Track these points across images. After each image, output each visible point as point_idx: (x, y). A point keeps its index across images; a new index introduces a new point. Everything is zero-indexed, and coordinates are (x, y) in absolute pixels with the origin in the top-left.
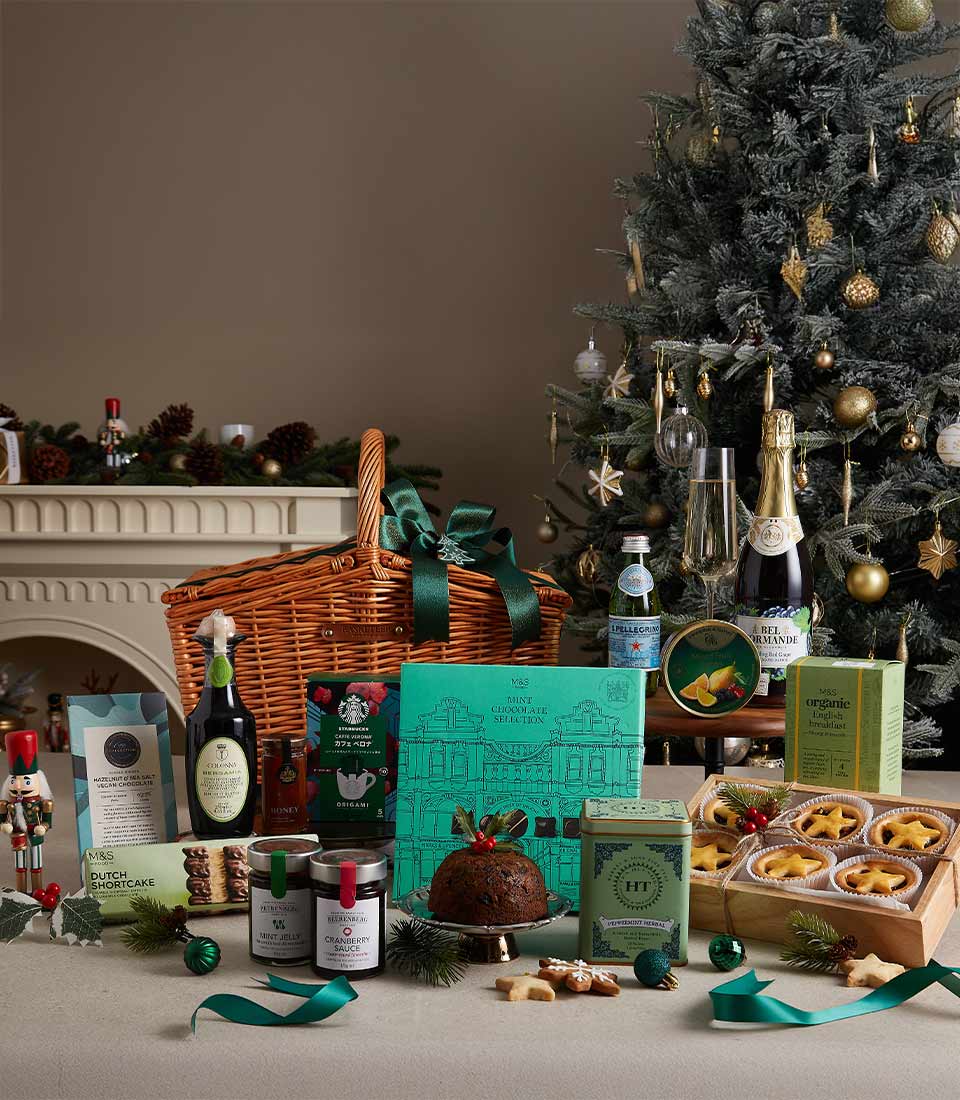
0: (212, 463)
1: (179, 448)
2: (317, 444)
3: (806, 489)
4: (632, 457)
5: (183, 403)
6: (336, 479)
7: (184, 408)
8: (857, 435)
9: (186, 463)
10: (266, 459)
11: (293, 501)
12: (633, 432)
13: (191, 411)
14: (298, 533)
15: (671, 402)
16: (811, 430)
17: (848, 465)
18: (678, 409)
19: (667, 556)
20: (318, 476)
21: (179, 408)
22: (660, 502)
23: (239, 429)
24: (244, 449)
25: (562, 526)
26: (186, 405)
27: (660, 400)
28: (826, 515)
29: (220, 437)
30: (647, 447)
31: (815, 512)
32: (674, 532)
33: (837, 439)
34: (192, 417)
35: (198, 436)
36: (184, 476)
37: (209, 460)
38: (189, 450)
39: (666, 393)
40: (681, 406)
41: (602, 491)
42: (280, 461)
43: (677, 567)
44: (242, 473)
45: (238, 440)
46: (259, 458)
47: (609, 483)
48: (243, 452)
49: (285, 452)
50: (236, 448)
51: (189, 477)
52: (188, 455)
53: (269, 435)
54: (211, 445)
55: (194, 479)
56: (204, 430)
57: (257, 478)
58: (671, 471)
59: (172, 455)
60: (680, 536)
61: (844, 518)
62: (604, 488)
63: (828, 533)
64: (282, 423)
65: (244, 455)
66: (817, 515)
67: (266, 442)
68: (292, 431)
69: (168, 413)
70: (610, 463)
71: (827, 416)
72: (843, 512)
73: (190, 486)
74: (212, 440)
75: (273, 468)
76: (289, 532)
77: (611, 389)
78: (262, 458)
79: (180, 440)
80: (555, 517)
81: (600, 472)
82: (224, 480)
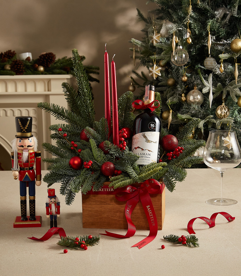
0: (20, 67)
2: (57, 59)
3: (223, 73)
4: (162, 63)
6: (64, 72)
8: (239, 55)
9: (11, 67)
10: (38, 65)
11: (49, 80)
12: (163, 55)
14: (52, 91)
15: (177, 45)
16: (224, 53)
17: (236, 64)
18: (178, 47)
19: (176, 95)
20: (58, 71)
22: (172, 77)
27: (174, 44)
28: (229, 80)
30: (168, 59)
31: (225, 80)
32: (179, 87)
33: (232, 56)
36: (11, 72)
37: (19, 66)
39: (176, 42)
40: (179, 46)
41: (154, 74)
42: (44, 66)
43: (180, 100)
44: (30, 70)
45: (28, 59)
46: (36, 65)
47: (157, 72)
48: (30, 63)
49: (45, 63)
52: (11, 64)
55: (14, 73)
57: (35, 72)
58: (176, 67)
59: (5, 65)
60: (181, 89)
61: (235, 82)
62: (155, 73)
63: (230, 87)
66: (227, 80)
68: (48, 56)
70: (157, 65)
71: (228, 48)
72: (235, 79)
73: (13, 75)
75: (42, 69)
76: (48, 91)
80: (134, 83)
81: (153, 68)
82: (24, 73)
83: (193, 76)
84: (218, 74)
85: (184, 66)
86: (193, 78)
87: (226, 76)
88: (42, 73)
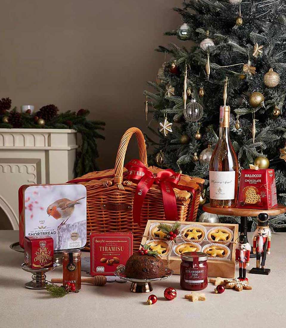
0: (19, 120)
1: (6, 114)
2: (58, 113)
3: (239, 130)
4: (175, 118)
5: (7, 97)
6: (66, 126)
7: (8, 99)
8: (257, 110)
9: (9, 120)
10: (39, 118)
11: (49, 134)
12: (176, 109)
13: (11, 100)
14: (52, 146)
15: (189, 98)
16: (241, 108)
17: (254, 120)
18: (192, 100)
19: (189, 154)
20: (59, 125)
21: (6, 99)
22: (186, 134)
23: (29, 107)
24: (31, 115)
25: (150, 144)
26: (9, 98)
27: (185, 97)
28: (246, 139)
29: (21, 110)
30: (181, 114)
31: (242, 138)
32: (191, 145)
33: (250, 112)
34: (11, 103)
35: (13, 110)
36: (8, 125)
37: (17, 119)
38: (10, 115)
39: (188, 94)
40: (193, 99)
41: (165, 130)
42: (44, 119)
43: (192, 158)
44: (30, 124)
45: (28, 111)
46: (36, 118)
47: (167, 127)
48: (30, 116)
49: (47, 116)
50: (27, 114)
51: (10, 125)
52: (9, 117)
53: (40, 109)
54: (18, 113)
55: (12, 126)
56: (16, 107)
57: (36, 125)
58: (190, 123)
59: (4, 117)
60: (193, 147)
61: (253, 140)
62: (165, 129)
63: (247, 146)
64: (46, 105)
65: (31, 117)
66: (244, 139)
67: (39, 112)
68: (49, 108)
69: (2, 101)
70: (167, 120)
71: (247, 103)
72: (252, 138)
73: (10, 128)
74: (19, 111)
75: (42, 122)
76: (48, 146)
77: (168, 92)
78: (38, 118)
79: (6, 111)
80: (147, 140)
81: (164, 123)
82: (23, 126)
83: (208, 133)
84: (233, 131)
85: (198, 122)
86: (208, 135)
87: (243, 133)
88: (42, 127)
